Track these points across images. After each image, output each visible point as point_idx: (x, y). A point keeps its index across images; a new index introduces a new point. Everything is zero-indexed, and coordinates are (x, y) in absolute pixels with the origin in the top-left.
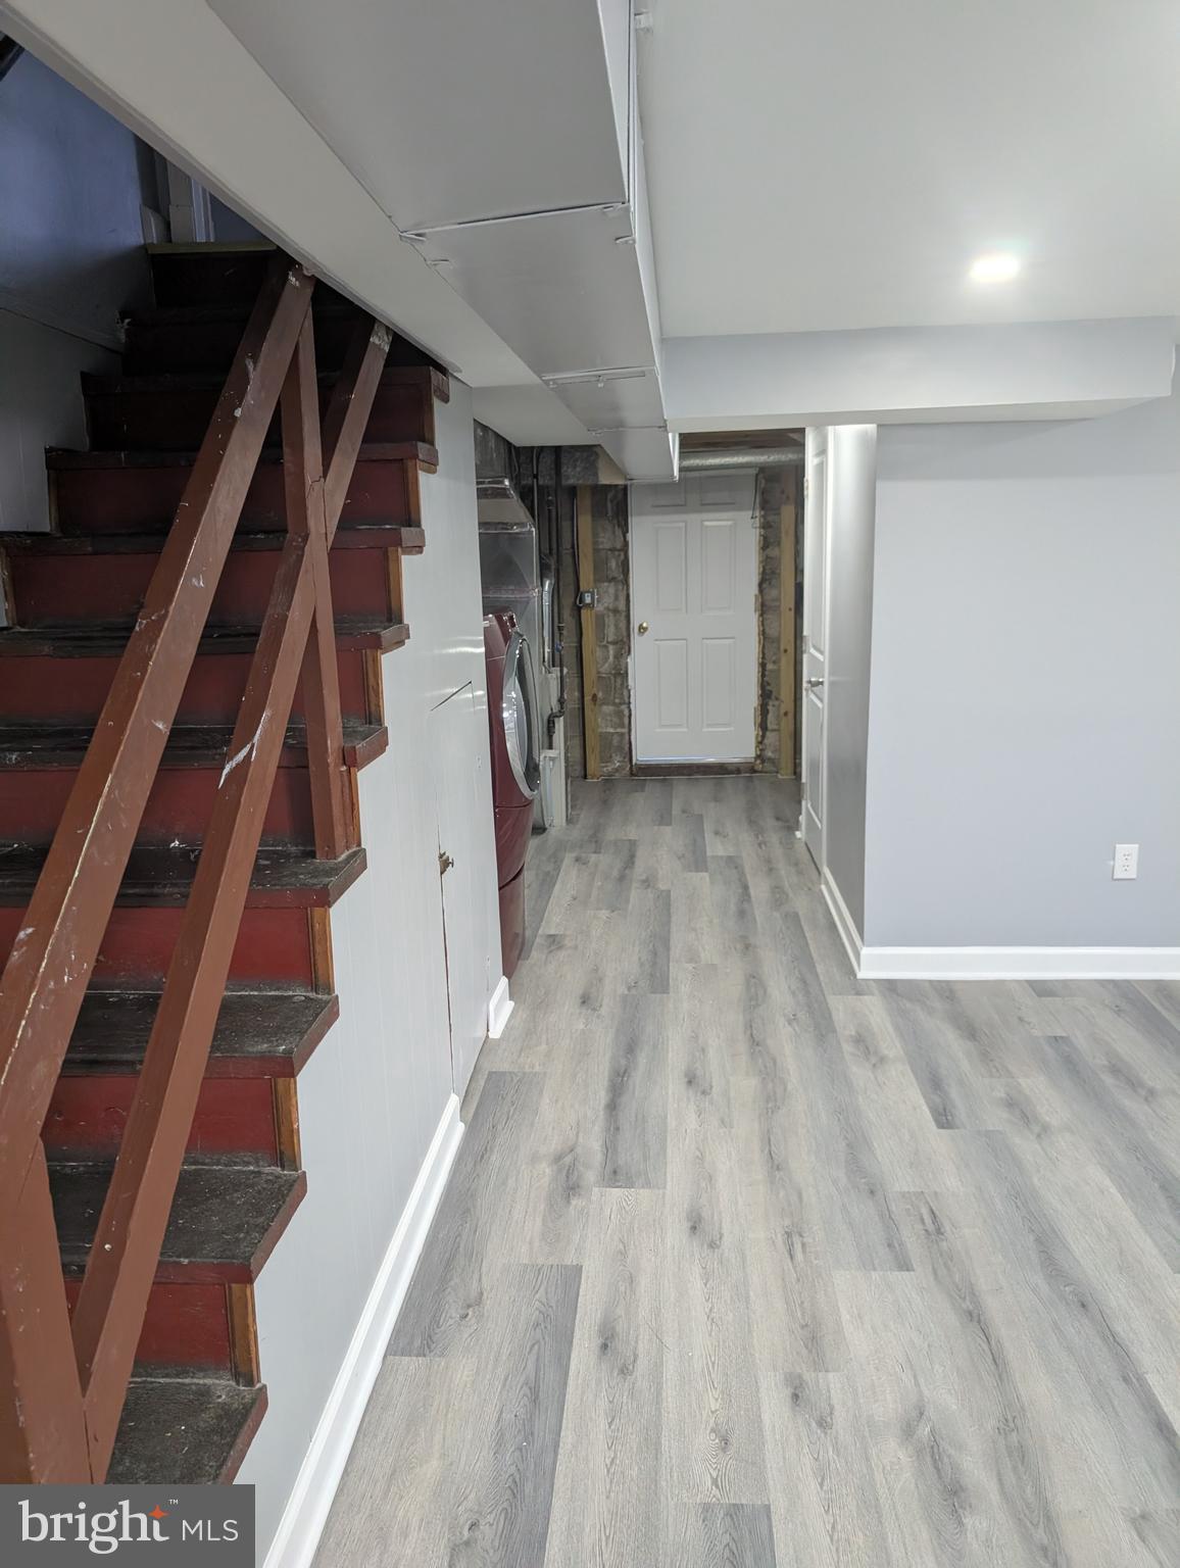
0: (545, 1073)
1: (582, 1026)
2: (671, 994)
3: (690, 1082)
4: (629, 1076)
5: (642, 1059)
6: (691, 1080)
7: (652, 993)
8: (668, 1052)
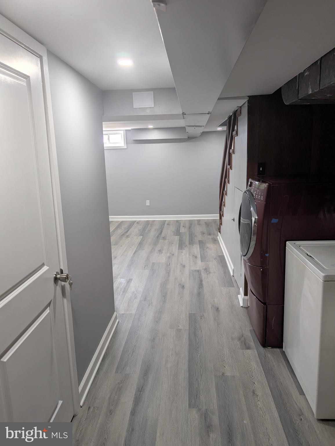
0: (220, 287)
1: (215, 300)
2: (188, 313)
3: (183, 286)
4: (198, 287)
5: (196, 291)
6: (183, 287)
7: (195, 314)
8: (189, 293)
